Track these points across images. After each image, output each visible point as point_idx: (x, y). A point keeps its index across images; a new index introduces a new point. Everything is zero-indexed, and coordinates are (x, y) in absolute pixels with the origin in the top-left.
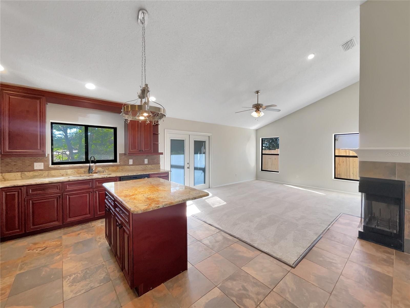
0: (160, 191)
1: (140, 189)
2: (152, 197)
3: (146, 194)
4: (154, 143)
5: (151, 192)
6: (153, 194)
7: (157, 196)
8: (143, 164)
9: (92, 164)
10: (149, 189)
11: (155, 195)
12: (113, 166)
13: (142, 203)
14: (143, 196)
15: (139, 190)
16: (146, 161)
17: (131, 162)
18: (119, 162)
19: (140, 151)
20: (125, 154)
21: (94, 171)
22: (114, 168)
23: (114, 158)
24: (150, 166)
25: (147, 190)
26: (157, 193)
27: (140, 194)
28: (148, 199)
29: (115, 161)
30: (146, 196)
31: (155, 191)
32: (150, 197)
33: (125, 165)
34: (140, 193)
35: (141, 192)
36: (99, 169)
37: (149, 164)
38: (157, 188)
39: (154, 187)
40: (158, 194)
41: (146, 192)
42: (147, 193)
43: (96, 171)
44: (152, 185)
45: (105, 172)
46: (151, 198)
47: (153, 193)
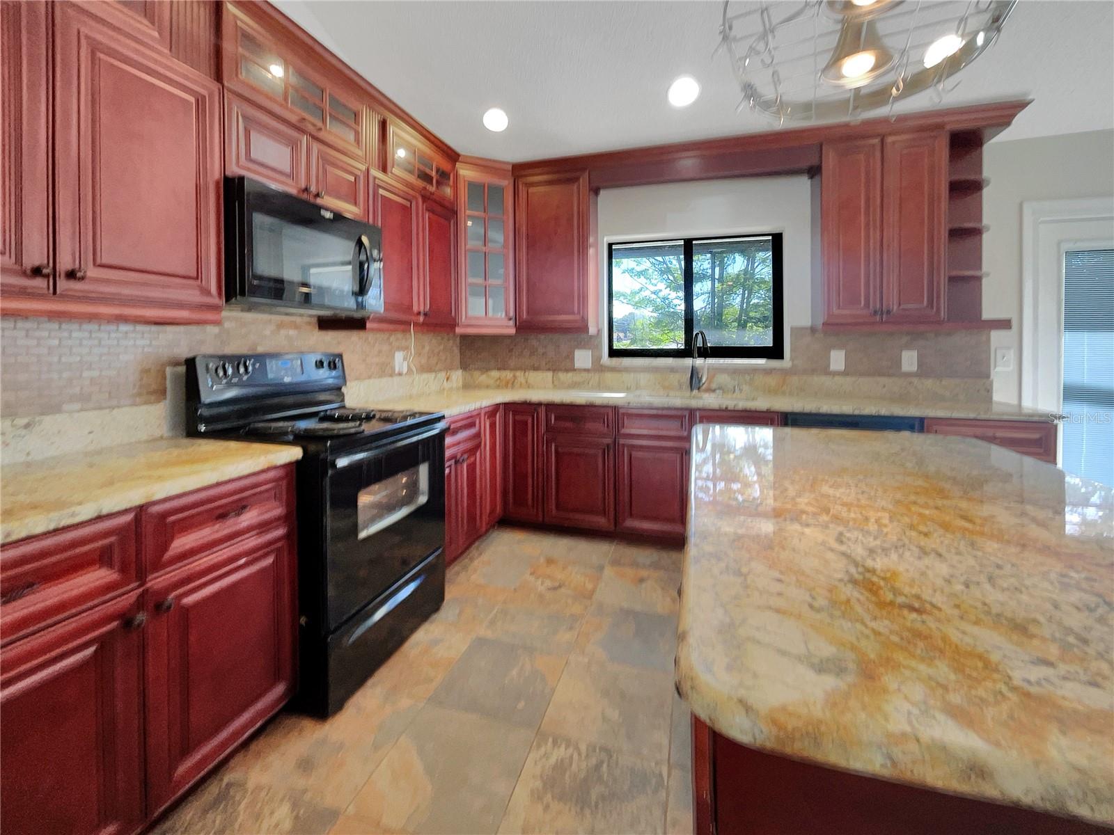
0: (992, 537)
1: (835, 486)
2: (912, 583)
3: (868, 532)
4: (954, 273)
5: (912, 527)
6: (924, 552)
7: (959, 587)
8: (893, 370)
9: (699, 362)
10: (898, 502)
11: (943, 569)
12: (768, 372)
13: (799, 617)
14: (835, 545)
15: (831, 492)
16: (910, 360)
17: (837, 360)
18: (792, 359)
19: (875, 312)
20: (813, 330)
21: (704, 384)
22: (772, 381)
23: (774, 343)
24: (929, 383)
25: (883, 503)
26: (962, 546)
27: (825, 518)
28: (868, 583)
29: (775, 352)
30: (859, 552)
31: (946, 527)
32: (890, 577)
33: (813, 371)
34: (827, 511)
35: (836, 509)
36: (722, 379)
37: (924, 370)
38: (964, 504)
39: (942, 494)
40: (972, 562)
41: (873, 515)
42: (872, 527)
43: (714, 386)
44: (927, 477)
45: (741, 390)
46: (896, 592)
47: (923, 542)
